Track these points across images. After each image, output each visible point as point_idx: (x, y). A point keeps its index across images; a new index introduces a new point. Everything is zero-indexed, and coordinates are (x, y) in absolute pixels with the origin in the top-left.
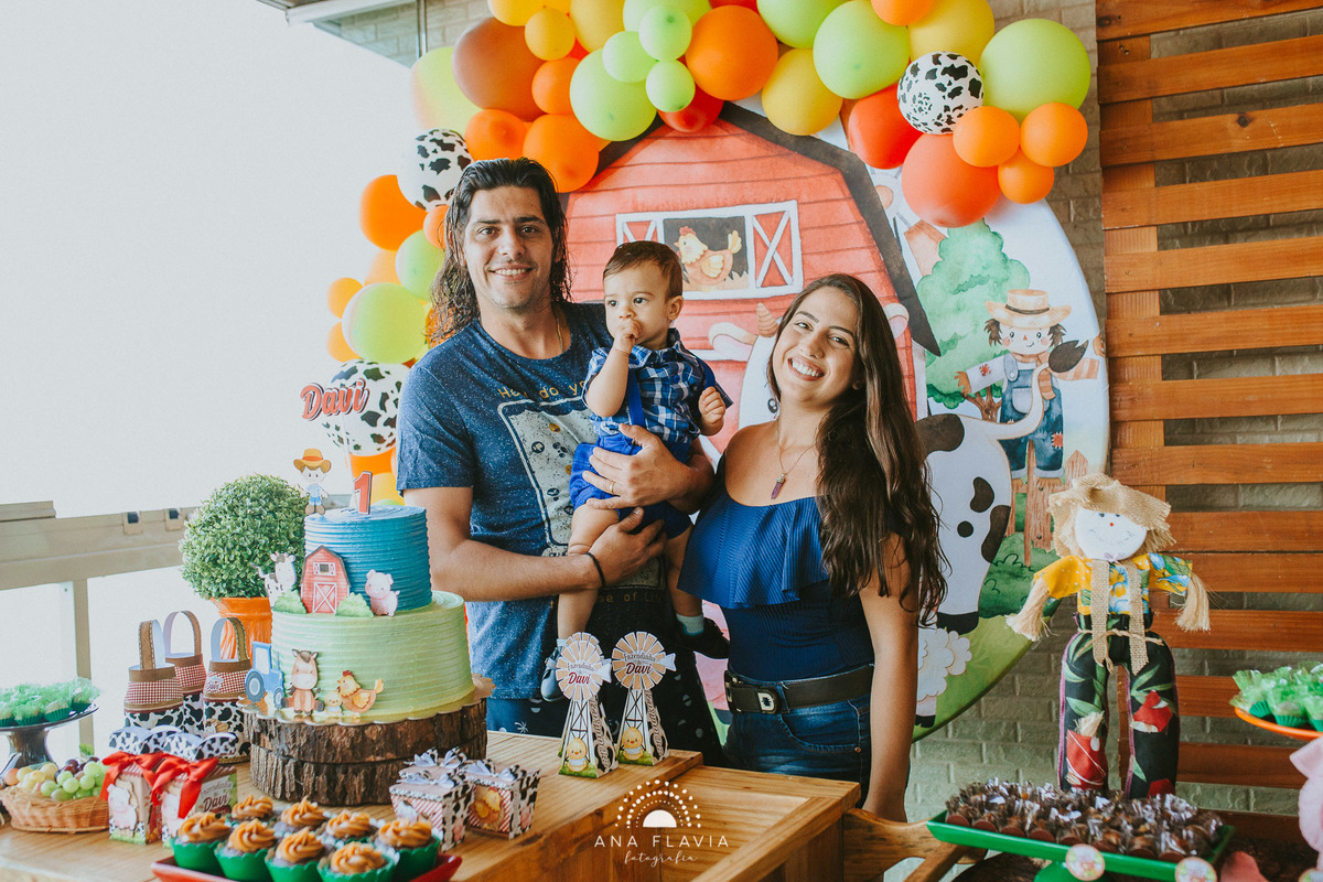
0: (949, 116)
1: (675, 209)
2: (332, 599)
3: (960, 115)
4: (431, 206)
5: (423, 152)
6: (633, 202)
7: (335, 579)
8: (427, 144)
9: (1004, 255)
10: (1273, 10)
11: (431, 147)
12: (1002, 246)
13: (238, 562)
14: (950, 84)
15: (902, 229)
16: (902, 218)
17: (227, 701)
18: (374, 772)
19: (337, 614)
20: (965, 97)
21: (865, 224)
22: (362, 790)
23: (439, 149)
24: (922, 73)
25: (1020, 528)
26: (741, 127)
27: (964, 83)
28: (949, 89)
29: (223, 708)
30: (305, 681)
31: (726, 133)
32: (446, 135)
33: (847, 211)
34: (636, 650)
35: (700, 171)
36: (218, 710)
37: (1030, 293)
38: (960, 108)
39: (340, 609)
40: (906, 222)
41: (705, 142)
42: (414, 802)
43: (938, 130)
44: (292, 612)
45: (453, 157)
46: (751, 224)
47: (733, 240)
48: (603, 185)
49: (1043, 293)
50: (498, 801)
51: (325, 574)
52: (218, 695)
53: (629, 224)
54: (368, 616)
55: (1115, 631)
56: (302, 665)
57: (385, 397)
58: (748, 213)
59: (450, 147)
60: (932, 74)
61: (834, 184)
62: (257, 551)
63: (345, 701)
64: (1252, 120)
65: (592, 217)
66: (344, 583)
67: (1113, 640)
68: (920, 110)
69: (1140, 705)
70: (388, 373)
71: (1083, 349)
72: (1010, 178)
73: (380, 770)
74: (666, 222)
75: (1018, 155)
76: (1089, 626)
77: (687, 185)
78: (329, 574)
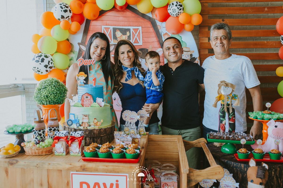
0: (178, 14)
1: (115, 26)
2: (89, 103)
3: (180, 14)
4: (62, 20)
5: (62, 7)
6: (106, 23)
7: (90, 99)
8: (62, 6)
9: (182, 41)
10: (228, 2)
11: (63, 7)
12: (182, 39)
13: (53, 97)
14: (180, 8)
15: (162, 34)
16: (162, 32)
17: (55, 127)
18: (102, 138)
19: (91, 107)
20: (182, 11)
21: (155, 32)
22: (100, 142)
23: (65, 7)
24: (174, 5)
26: (130, 10)
27: (182, 8)
28: (179, 9)
29: (54, 128)
30: (86, 120)
31: (127, 11)
32: (66, 4)
33: (151, 30)
34: (141, 113)
35: (121, 18)
36: (53, 129)
37: (187, 48)
38: (181, 12)
39: (91, 106)
40: (163, 33)
41: (122, 13)
42: (125, 142)
43: (175, 16)
44: (79, 107)
45: (68, 9)
46: (132, 30)
47: (128, 33)
48: (99, 19)
49: (189, 48)
50: (138, 141)
51: (87, 98)
52: (53, 126)
53: (105, 28)
54: (99, 107)
55: (227, 106)
56: (85, 117)
57: (49, 62)
58: (131, 28)
59: (67, 7)
60: (176, 5)
61: (149, 24)
62: (57, 94)
63: (95, 124)
64: (225, 20)
65: (96, 26)
66: (92, 100)
67: (227, 108)
68: (174, 12)
69: (231, 119)
70: (49, 56)
71: (196, 59)
72: (187, 27)
73: (103, 138)
74: (113, 28)
75: (190, 22)
76: (224, 106)
77: (118, 21)
78: (88, 98)
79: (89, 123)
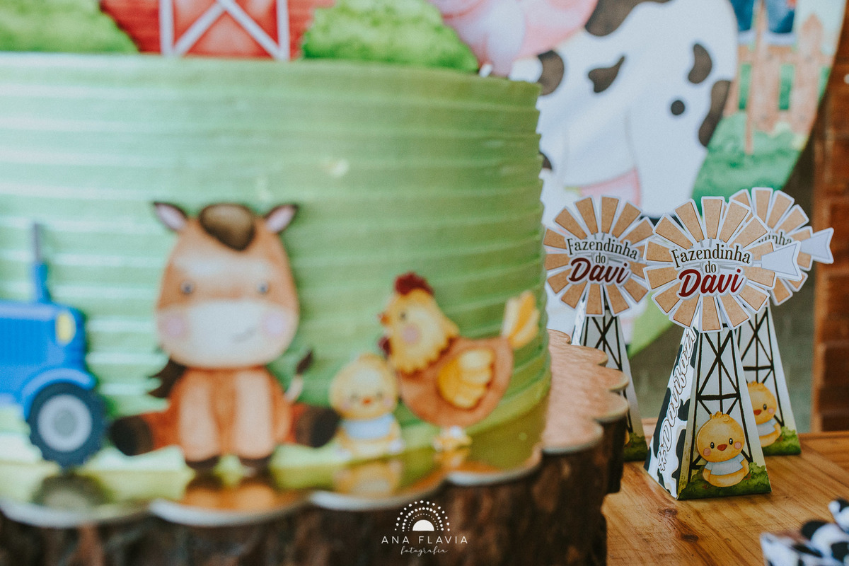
19: (310, 55)
25: (742, 107)
30: (235, 329)
79: (306, 364)
